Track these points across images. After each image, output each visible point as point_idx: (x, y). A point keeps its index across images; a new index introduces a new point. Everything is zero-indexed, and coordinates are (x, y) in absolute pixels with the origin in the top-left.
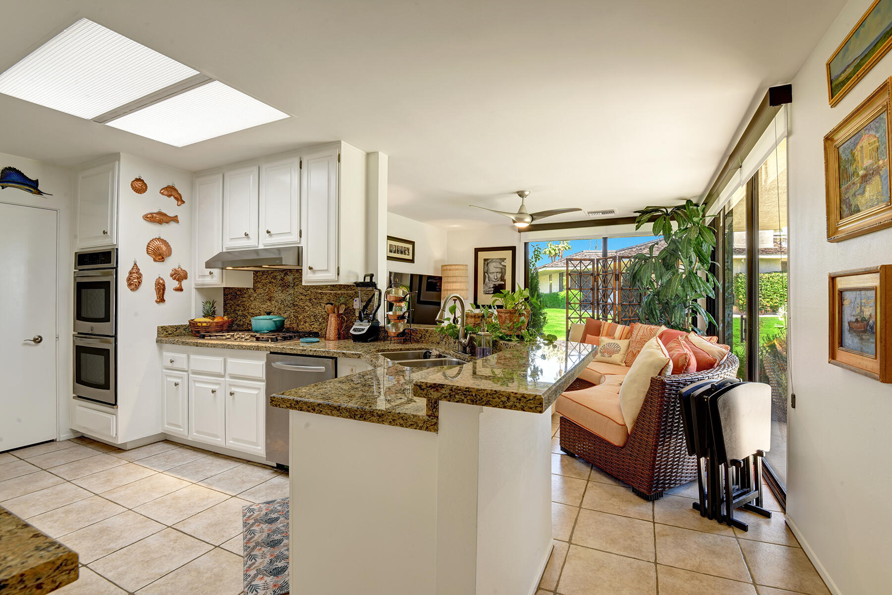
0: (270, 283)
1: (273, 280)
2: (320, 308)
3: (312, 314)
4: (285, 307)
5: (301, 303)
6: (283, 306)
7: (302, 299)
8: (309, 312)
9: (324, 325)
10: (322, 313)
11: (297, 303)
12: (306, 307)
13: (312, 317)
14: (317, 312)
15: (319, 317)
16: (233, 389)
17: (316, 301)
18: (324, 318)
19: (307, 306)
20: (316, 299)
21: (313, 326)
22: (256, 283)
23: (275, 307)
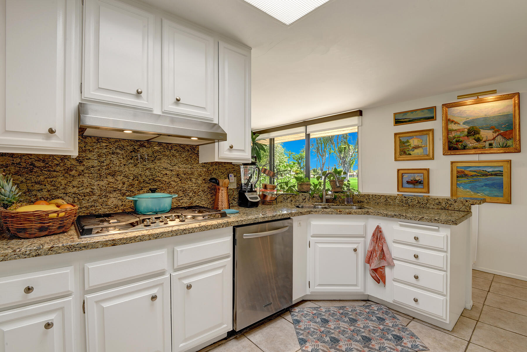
0: (113, 153)
1: (118, 151)
2: (191, 183)
3: (181, 189)
4: (140, 183)
6: (137, 182)
7: (166, 174)
8: (176, 188)
9: (194, 199)
10: (193, 188)
11: (160, 179)
12: (172, 183)
13: (180, 193)
14: (187, 187)
15: (188, 191)
17: (185, 177)
18: (195, 193)
19: (174, 181)
20: (185, 174)
21: (181, 201)
23: (124, 183)
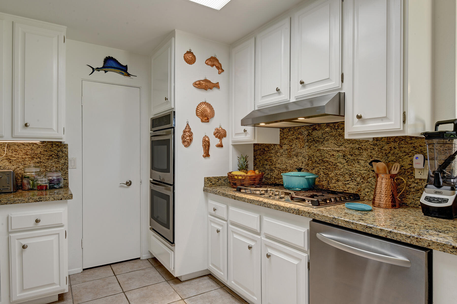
0: (297, 139)
1: (299, 136)
2: (359, 166)
3: (347, 172)
4: (313, 163)
5: (332, 160)
6: (311, 162)
7: (333, 155)
8: (342, 170)
9: (363, 185)
10: (361, 172)
11: (327, 159)
12: (338, 164)
13: (347, 176)
14: (353, 170)
15: (355, 176)
16: (270, 251)
17: (351, 158)
18: (364, 178)
19: (340, 163)
20: (351, 155)
21: (348, 186)
22: (283, 139)
23: (303, 163)
